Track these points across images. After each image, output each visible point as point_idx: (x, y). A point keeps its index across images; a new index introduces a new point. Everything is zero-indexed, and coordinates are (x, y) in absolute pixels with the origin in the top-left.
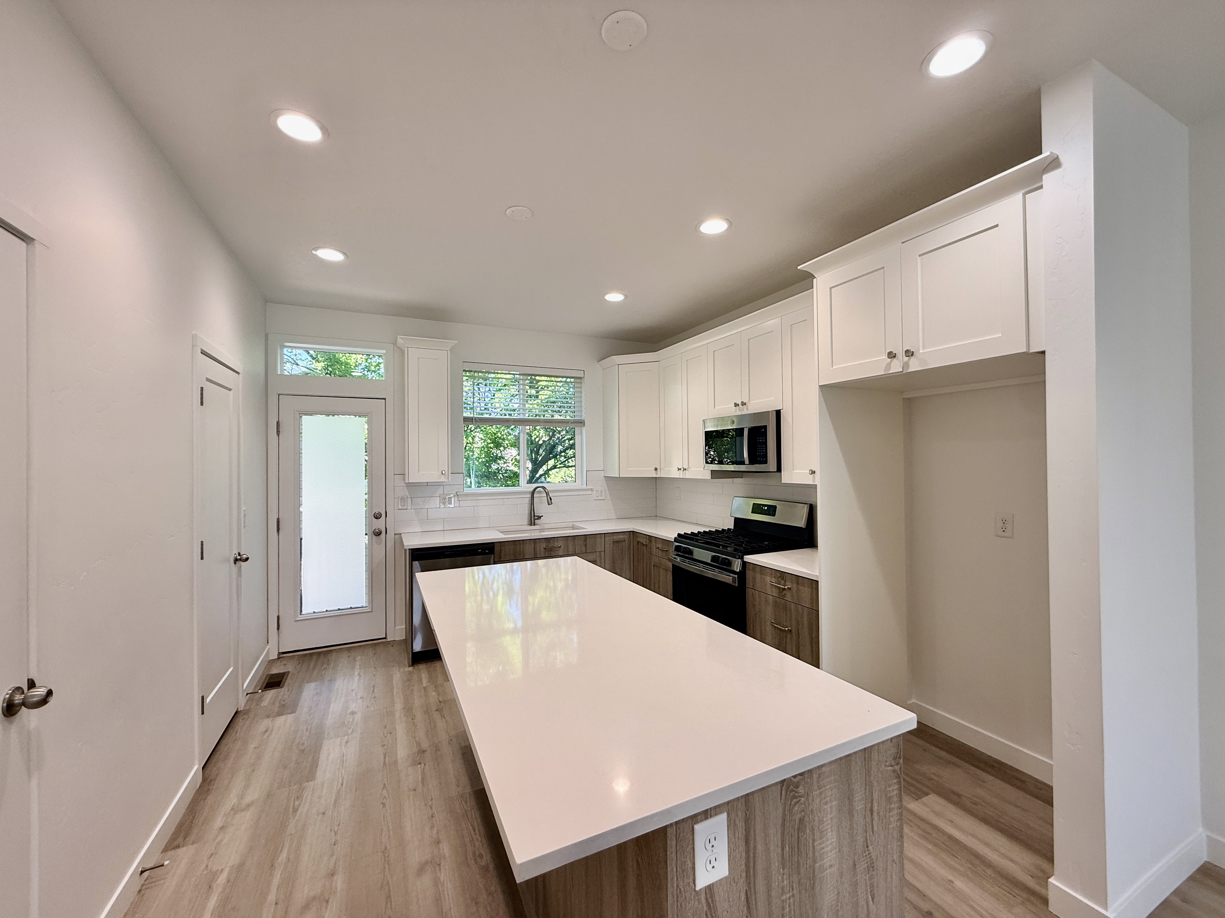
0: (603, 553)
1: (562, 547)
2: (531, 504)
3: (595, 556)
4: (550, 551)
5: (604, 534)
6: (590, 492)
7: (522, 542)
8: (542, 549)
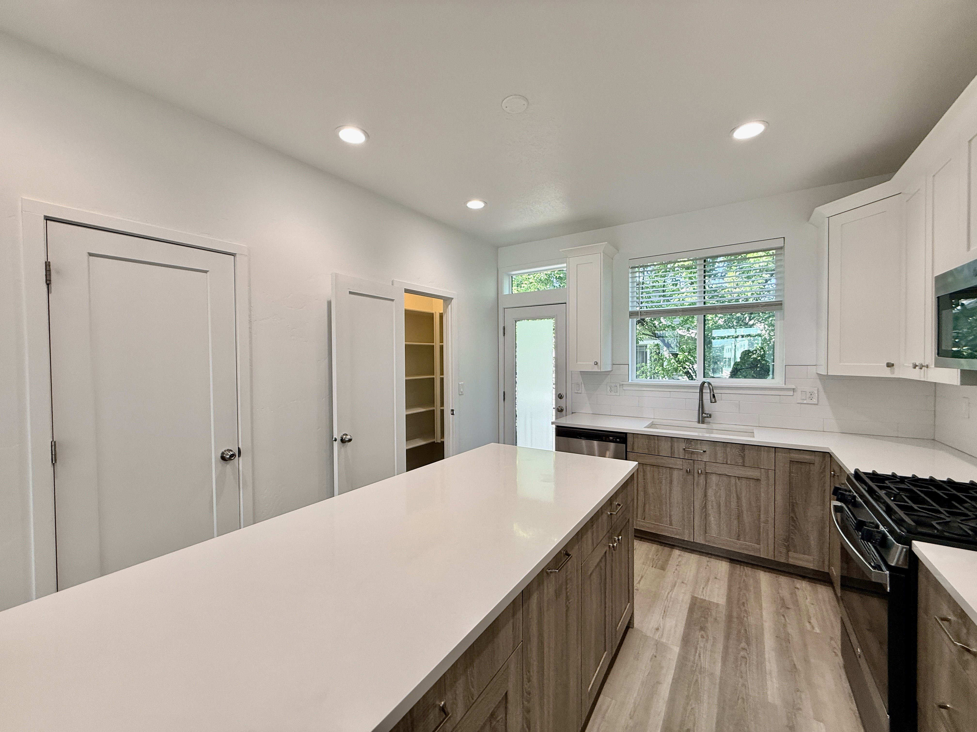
0: (771, 473)
1: (708, 452)
2: (700, 400)
3: (759, 474)
4: (691, 454)
5: (775, 448)
6: (791, 393)
7: (656, 438)
8: (681, 450)
